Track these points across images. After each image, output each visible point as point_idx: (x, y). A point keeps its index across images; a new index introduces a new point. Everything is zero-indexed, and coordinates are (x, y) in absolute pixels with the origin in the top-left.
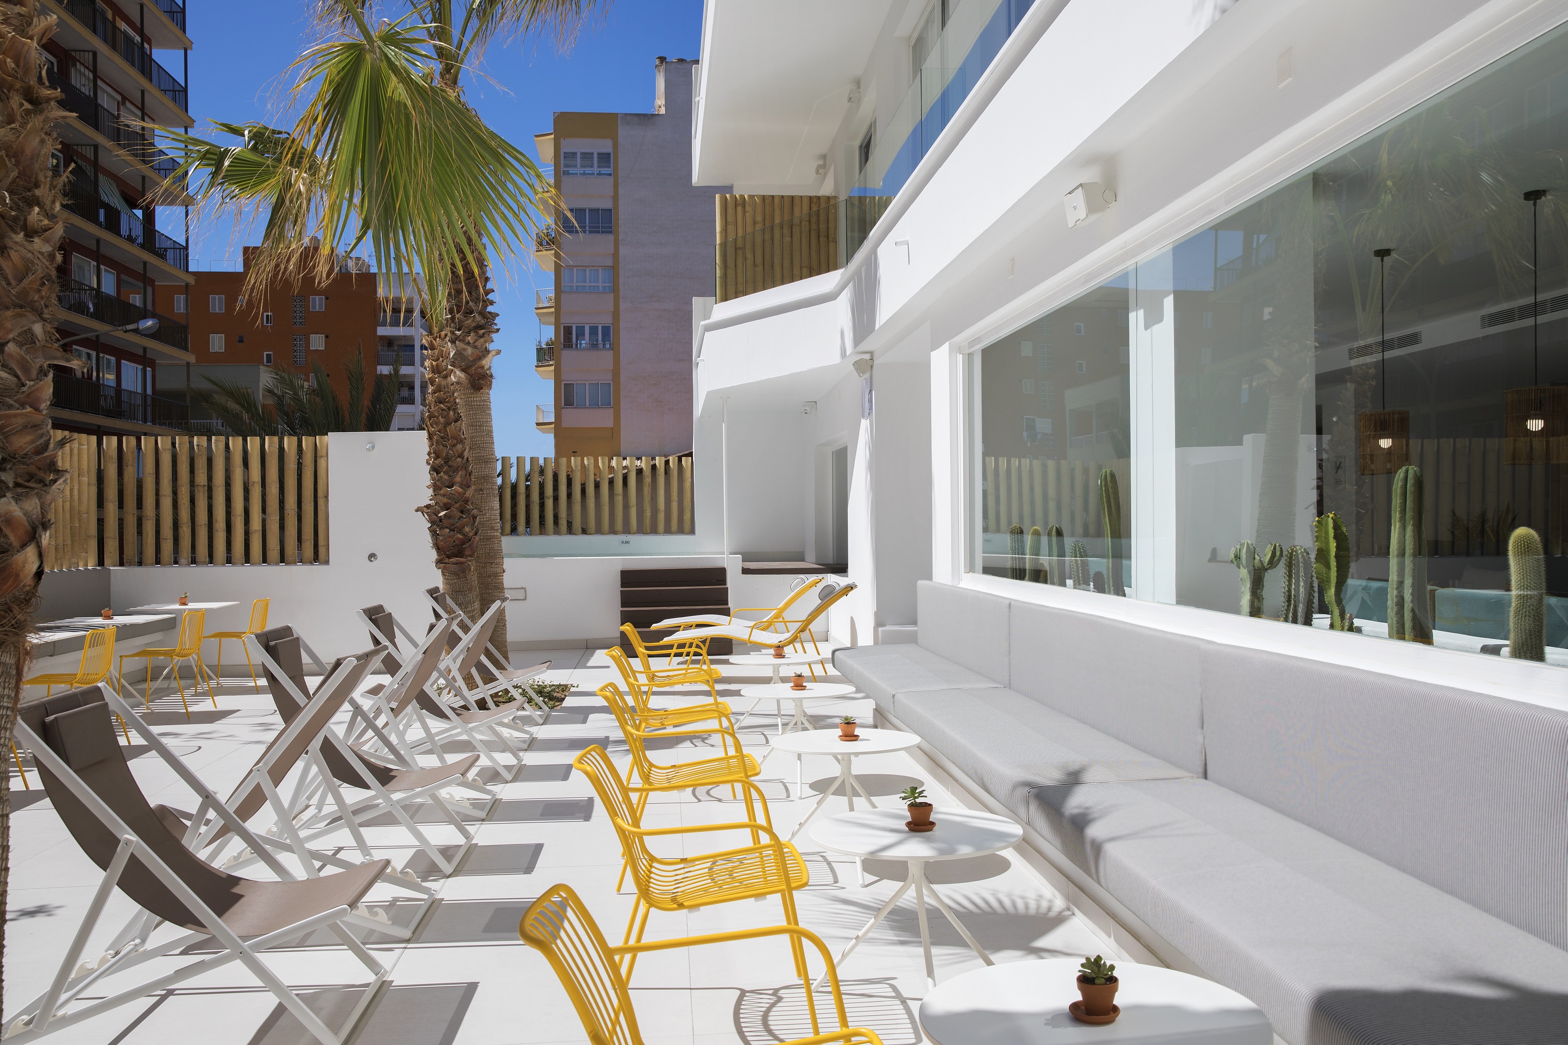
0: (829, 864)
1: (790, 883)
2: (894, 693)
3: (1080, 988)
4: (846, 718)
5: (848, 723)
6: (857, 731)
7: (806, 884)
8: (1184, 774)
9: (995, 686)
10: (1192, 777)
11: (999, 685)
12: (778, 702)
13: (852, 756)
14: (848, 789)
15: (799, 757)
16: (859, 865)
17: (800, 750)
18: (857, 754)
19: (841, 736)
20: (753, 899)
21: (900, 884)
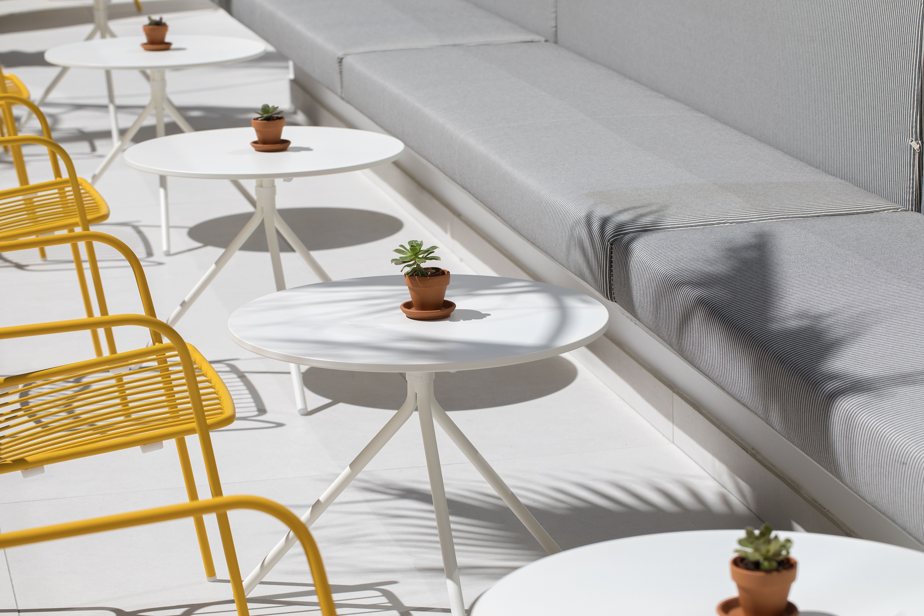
0: (242, 376)
1: (204, 416)
2: (340, 54)
3: (735, 577)
4: (265, 109)
5: (268, 119)
6: (287, 133)
7: (230, 419)
8: (882, 204)
9: (529, 37)
10: (896, 210)
11: (536, 38)
12: (108, 74)
13: (278, 182)
14: (272, 240)
15: (163, 181)
16: (295, 380)
17: (164, 169)
18: (288, 177)
19: (255, 142)
20: (138, 448)
21: (390, 414)
